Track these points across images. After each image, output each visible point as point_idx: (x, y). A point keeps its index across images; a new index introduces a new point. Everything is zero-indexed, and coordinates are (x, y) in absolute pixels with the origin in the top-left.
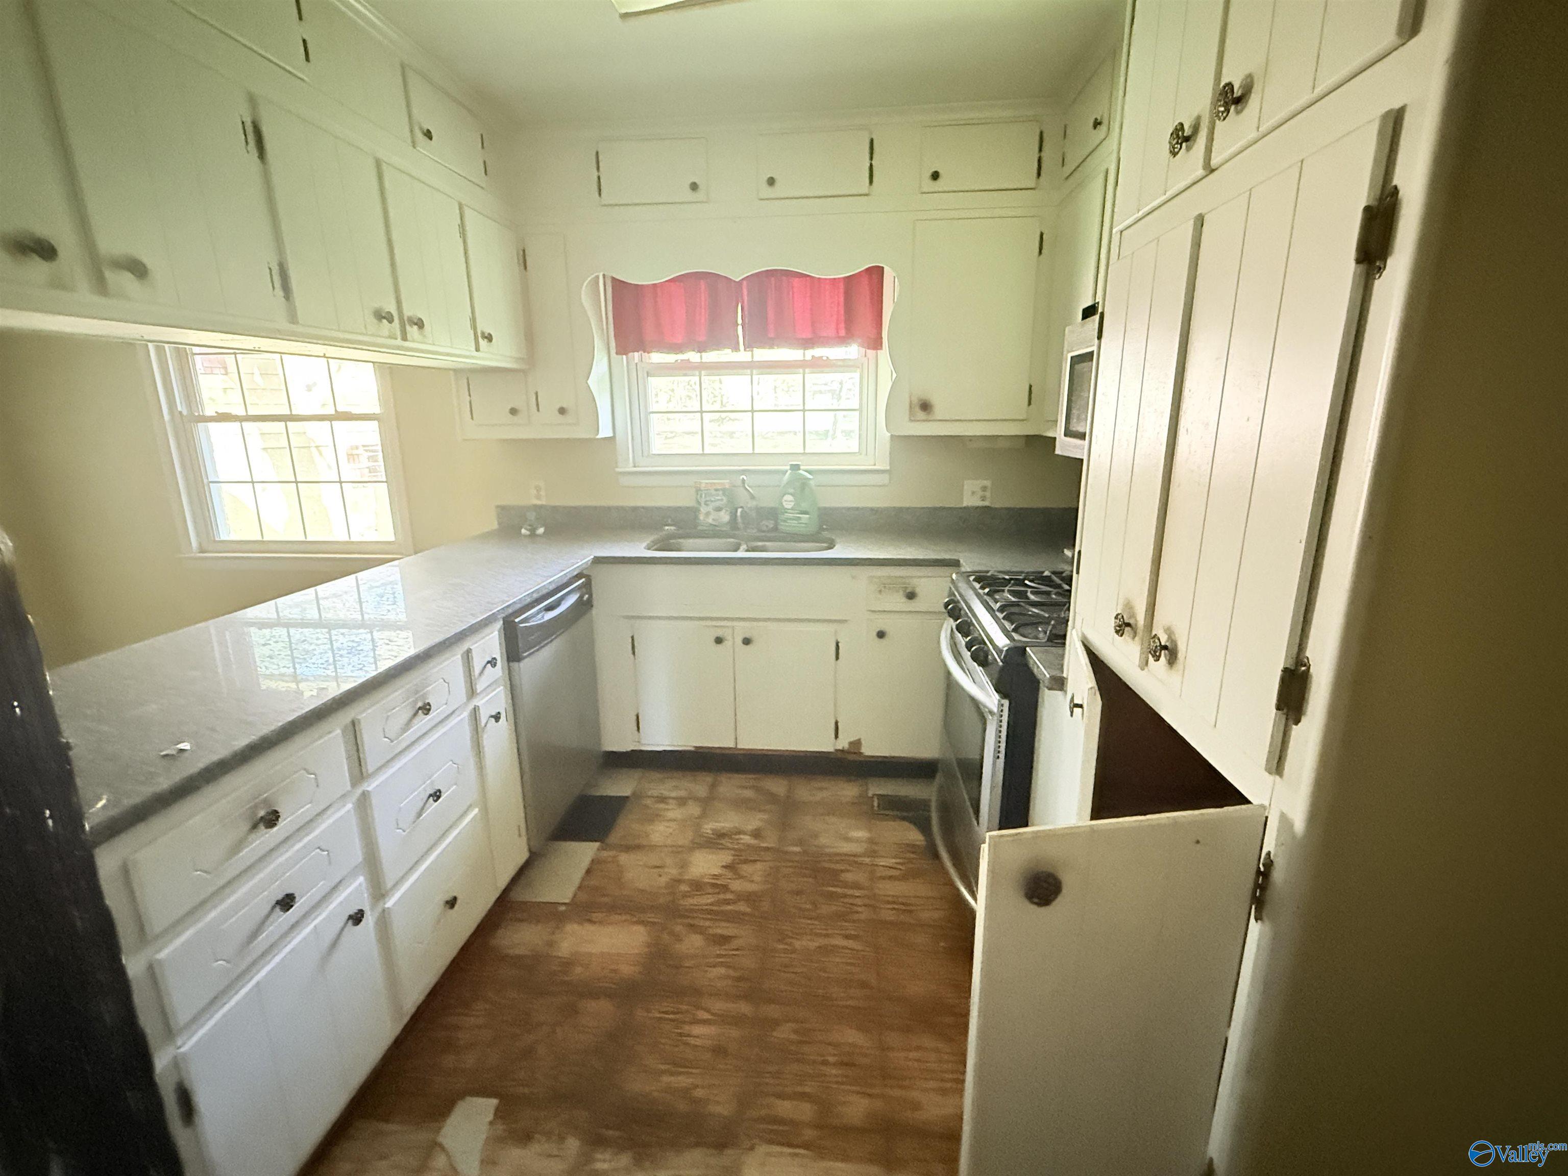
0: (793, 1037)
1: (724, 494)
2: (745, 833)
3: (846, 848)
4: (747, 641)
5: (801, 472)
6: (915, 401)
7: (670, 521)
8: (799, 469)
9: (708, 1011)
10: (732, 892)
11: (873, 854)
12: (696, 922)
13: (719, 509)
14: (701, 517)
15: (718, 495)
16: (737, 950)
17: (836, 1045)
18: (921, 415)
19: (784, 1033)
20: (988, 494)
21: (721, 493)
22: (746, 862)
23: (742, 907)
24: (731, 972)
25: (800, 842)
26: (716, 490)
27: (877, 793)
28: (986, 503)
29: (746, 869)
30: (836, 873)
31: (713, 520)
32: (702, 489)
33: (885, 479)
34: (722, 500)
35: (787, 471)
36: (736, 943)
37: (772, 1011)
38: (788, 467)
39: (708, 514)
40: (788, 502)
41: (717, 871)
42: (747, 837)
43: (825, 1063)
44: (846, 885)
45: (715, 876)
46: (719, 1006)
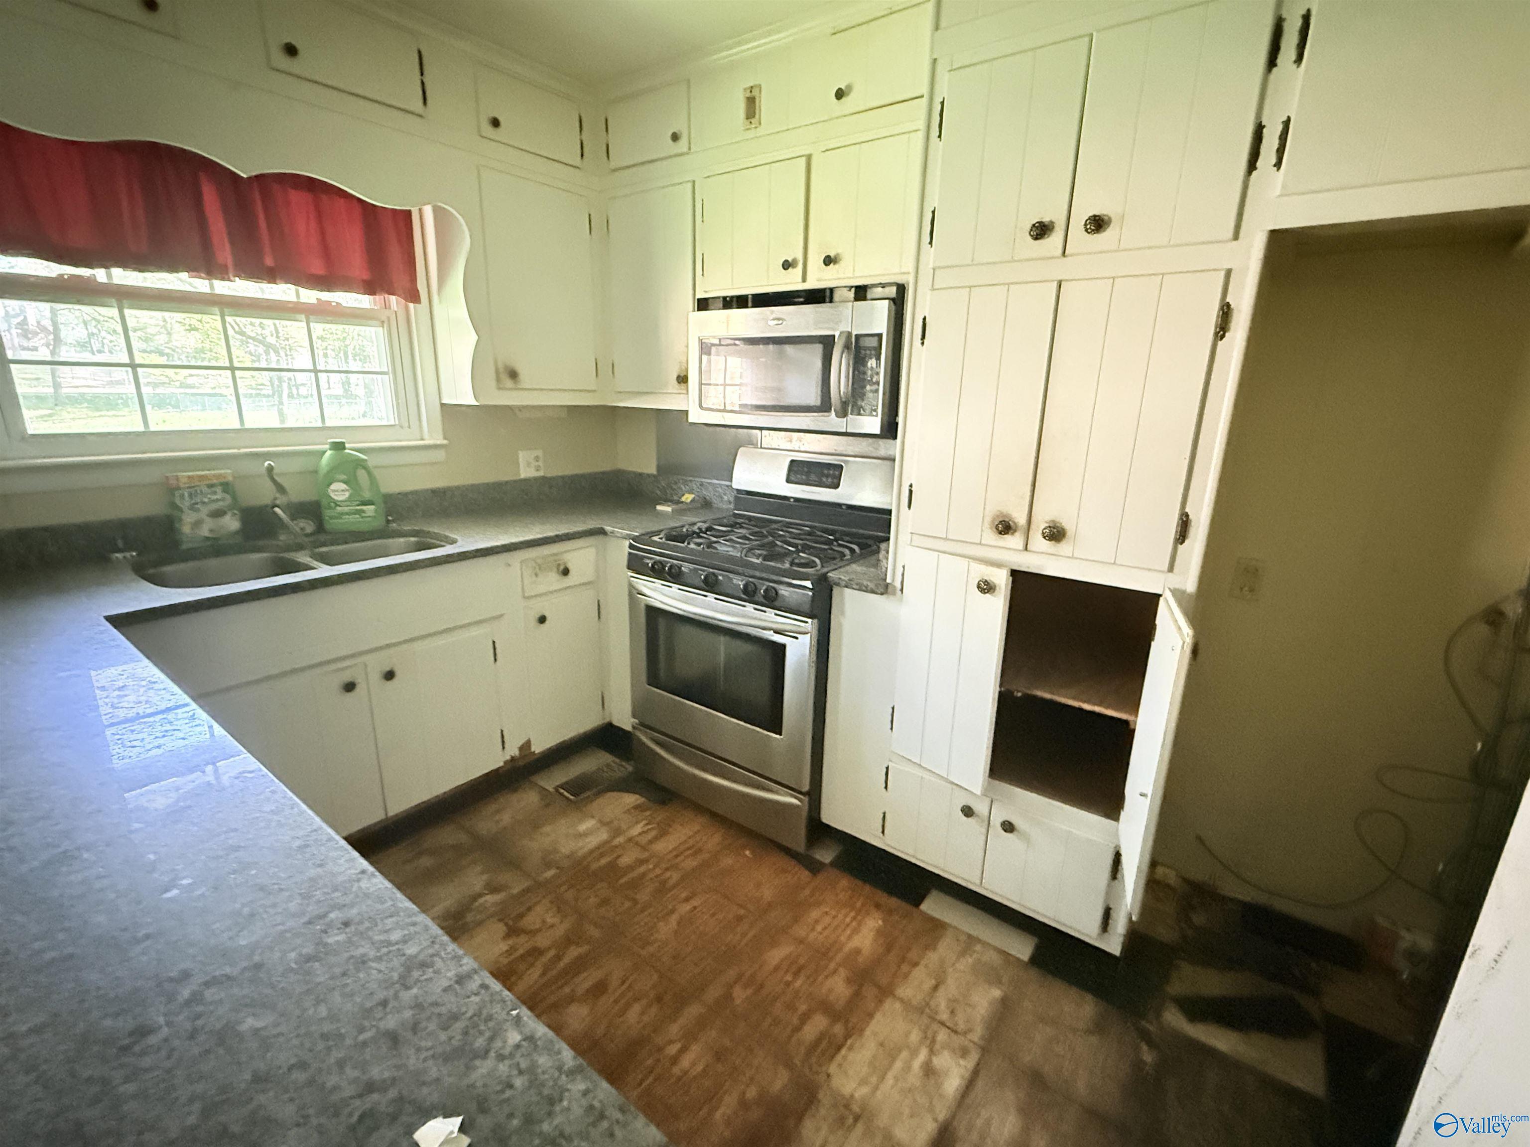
0: (749, 991)
1: (225, 491)
2: (480, 895)
3: (593, 841)
4: (390, 675)
5: (347, 451)
6: (500, 366)
7: (120, 543)
8: (344, 448)
9: (671, 1042)
10: (549, 948)
11: (617, 832)
12: (553, 999)
13: (218, 514)
14: (186, 529)
15: (215, 493)
16: (623, 983)
17: (777, 968)
18: (509, 383)
19: (740, 995)
20: (540, 463)
21: (219, 489)
22: (521, 916)
23: (573, 952)
24: (644, 1002)
25: (548, 865)
26: (211, 486)
27: (558, 783)
28: (541, 473)
29: (531, 921)
30: (613, 866)
31: (211, 531)
32: (182, 485)
33: (440, 455)
34: (223, 500)
35: (324, 452)
36: (614, 982)
37: (713, 993)
38: (327, 446)
39: (197, 524)
40: (339, 491)
41: (504, 947)
42: (488, 897)
43: (788, 984)
44: (631, 868)
45: (509, 952)
46: (674, 1029)
